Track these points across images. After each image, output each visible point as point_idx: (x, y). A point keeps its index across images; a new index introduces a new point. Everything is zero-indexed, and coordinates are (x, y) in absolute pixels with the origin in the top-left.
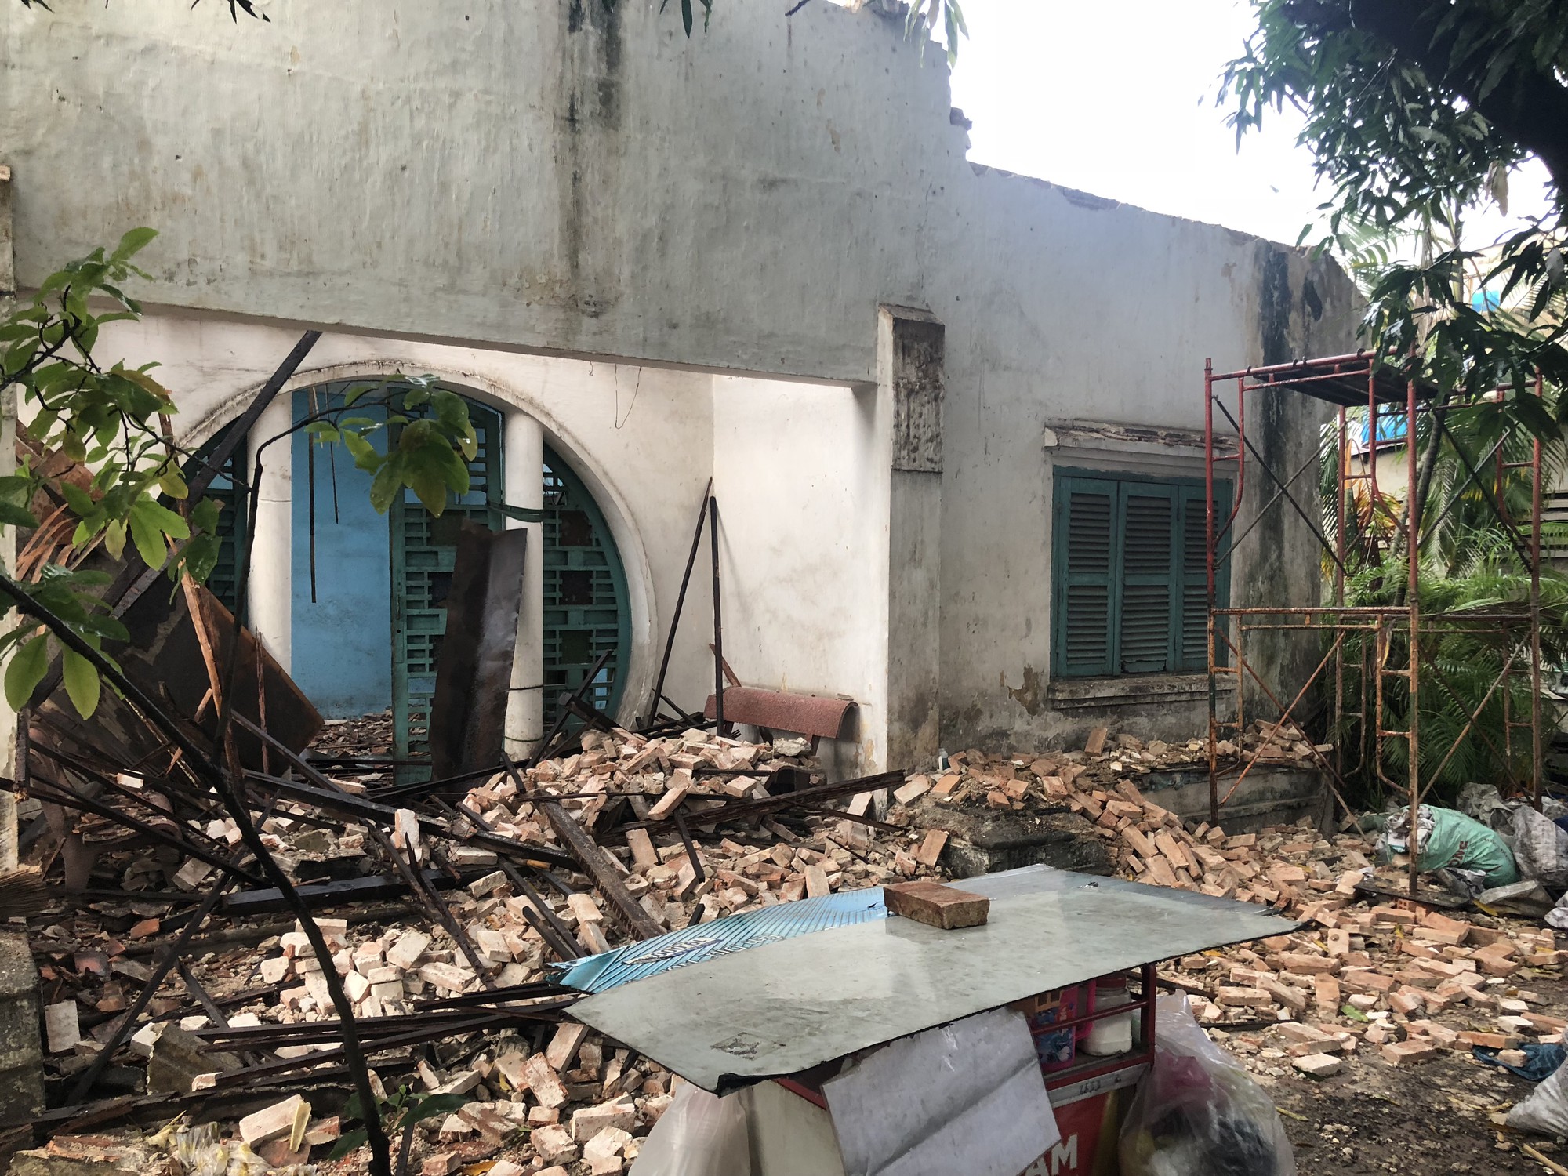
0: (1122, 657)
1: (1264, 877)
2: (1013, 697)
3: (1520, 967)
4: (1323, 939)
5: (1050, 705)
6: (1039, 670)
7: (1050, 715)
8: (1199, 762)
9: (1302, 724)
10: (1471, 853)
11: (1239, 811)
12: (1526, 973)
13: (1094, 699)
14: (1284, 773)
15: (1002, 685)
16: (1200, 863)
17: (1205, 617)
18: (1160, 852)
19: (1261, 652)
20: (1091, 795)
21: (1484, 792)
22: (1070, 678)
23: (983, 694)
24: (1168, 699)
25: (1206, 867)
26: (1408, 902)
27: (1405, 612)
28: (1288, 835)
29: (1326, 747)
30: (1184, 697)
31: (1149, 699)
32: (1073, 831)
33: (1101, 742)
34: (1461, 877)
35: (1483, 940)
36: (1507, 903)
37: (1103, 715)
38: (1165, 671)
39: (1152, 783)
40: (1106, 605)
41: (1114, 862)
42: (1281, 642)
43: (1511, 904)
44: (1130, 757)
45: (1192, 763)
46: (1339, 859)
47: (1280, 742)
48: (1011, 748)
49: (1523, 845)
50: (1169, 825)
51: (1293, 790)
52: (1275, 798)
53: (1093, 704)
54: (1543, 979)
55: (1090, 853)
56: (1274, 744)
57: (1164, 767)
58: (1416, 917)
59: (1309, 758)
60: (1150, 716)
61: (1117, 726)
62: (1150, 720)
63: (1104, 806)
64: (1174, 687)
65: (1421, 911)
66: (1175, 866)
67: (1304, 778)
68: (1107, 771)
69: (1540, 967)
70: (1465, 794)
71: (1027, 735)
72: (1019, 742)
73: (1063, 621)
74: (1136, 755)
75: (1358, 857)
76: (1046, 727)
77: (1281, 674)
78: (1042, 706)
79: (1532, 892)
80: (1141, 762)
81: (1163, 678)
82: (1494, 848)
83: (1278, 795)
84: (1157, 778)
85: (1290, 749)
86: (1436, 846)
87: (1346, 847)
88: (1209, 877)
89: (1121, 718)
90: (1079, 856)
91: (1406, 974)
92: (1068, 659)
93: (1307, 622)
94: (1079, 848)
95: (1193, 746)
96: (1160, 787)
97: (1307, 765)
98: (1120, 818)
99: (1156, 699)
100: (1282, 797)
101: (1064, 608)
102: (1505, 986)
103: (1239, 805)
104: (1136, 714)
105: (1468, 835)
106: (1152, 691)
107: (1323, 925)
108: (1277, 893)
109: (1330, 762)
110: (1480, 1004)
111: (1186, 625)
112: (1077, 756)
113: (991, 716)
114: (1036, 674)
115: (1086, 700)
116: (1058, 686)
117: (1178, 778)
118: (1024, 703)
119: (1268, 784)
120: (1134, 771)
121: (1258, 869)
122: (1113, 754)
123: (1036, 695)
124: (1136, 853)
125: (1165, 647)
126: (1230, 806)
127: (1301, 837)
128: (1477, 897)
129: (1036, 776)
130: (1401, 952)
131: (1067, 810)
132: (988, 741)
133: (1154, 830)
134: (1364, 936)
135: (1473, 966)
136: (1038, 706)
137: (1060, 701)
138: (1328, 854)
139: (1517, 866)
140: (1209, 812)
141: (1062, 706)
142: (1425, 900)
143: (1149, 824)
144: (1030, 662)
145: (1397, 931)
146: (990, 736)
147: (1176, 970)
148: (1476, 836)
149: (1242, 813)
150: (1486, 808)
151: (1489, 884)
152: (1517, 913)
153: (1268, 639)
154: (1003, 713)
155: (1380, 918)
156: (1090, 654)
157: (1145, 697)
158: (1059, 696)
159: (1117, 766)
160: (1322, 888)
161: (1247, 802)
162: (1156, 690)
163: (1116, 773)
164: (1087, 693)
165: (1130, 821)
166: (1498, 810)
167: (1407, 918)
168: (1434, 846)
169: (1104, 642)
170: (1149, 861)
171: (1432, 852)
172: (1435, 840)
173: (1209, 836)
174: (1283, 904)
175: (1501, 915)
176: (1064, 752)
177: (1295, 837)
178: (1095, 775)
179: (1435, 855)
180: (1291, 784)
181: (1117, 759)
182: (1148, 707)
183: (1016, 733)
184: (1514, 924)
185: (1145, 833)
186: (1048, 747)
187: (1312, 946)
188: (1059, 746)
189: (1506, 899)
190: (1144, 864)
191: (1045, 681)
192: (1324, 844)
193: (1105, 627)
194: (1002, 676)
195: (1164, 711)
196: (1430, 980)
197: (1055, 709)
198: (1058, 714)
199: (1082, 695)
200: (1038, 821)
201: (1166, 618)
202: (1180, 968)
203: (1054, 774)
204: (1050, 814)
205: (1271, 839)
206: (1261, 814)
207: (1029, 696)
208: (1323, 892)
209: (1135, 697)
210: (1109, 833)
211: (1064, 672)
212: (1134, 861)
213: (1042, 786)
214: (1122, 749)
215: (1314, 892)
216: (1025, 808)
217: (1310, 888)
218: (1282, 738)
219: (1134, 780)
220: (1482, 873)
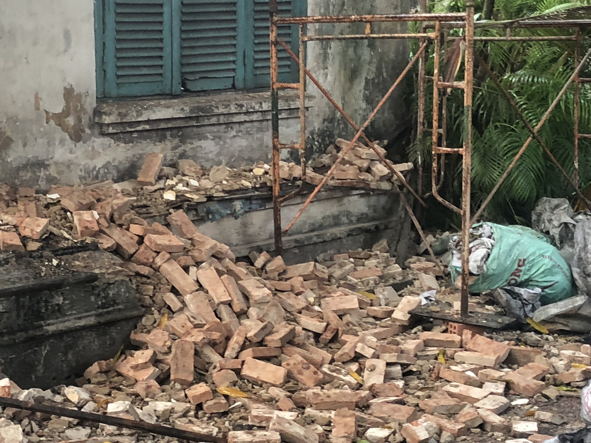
0: (183, 74)
1: (317, 308)
2: (52, 122)
3: (547, 385)
4: (360, 371)
5: (97, 131)
6: (82, 91)
7: (99, 142)
8: (261, 187)
9: (386, 142)
10: (529, 270)
11: (311, 238)
12: (552, 392)
13: (148, 122)
14: (362, 195)
15: (37, 109)
16: (246, 297)
17: (267, 28)
18: (201, 287)
19: (344, 65)
20: (128, 229)
21: (557, 206)
22: (121, 99)
23: (12, 119)
24: (236, 119)
25: (251, 301)
26: (456, 325)
27: (462, 19)
28: (359, 260)
29: (407, 166)
30: (255, 117)
31: (214, 120)
32: (97, 271)
33: (155, 170)
34: (516, 296)
35: (523, 360)
36: (557, 320)
37: (162, 139)
38: (234, 87)
39: (208, 212)
40: (161, 14)
41: (148, 301)
42: (366, 53)
43: (561, 321)
44: (188, 185)
45: (255, 188)
46: (411, 283)
47: (358, 162)
48: (50, 180)
49: (580, 259)
50: (217, 256)
51: (370, 212)
52: (351, 222)
53: (147, 127)
54: (568, 397)
55: (118, 294)
56: (352, 164)
57: (222, 194)
58: (461, 341)
59: (388, 178)
60: (217, 138)
61: (180, 150)
62: (217, 144)
63: (141, 240)
64: (241, 106)
65: (467, 334)
66: (217, 301)
67: (383, 200)
68: (159, 201)
69: (568, 384)
70: (539, 209)
71: (69, 165)
72: (60, 173)
73: (111, 34)
74: (194, 183)
75: (429, 280)
76: (94, 154)
77: (365, 89)
78: (88, 131)
79: (580, 307)
80: (197, 190)
81: (231, 95)
82: (551, 264)
83: (354, 219)
84: (214, 206)
85: (369, 170)
86: (494, 266)
87: (419, 270)
88: (253, 312)
89: (183, 140)
90: (105, 298)
91: (431, 402)
92: (119, 77)
93: (368, 31)
94: (104, 290)
95: (258, 171)
96: (217, 217)
97: (385, 186)
98: (158, 253)
99: (222, 119)
100: (359, 220)
101: (111, 18)
102: (527, 407)
103: (312, 231)
104: (201, 137)
105: (526, 252)
106: (216, 111)
107: (363, 356)
108: (325, 324)
109: (410, 183)
110: (494, 428)
111: (256, 36)
112: (127, 185)
113: (25, 146)
114: (79, 95)
115: (139, 123)
116: (105, 108)
117: (238, 205)
118: (65, 129)
119: (342, 208)
120: (188, 200)
121: (312, 300)
122: (169, 182)
123: (79, 120)
124: (174, 291)
125: (234, 62)
126: (300, 233)
127: (373, 262)
128: (530, 315)
129: (66, 211)
130: (438, 378)
131: (95, 247)
132: (21, 173)
133: (198, 264)
134: (402, 365)
135: (501, 388)
136: (83, 131)
137: (108, 125)
138: (399, 278)
139: (573, 281)
140: (273, 241)
141: (111, 130)
142: (474, 322)
143: (193, 257)
144: (71, 80)
145: (441, 357)
146: (25, 167)
147: (196, 416)
148: (534, 253)
149: (315, 239)
150: (556, 223)
151: (545, 300)
152: (567, 329)
153: (351, 51)
154: (40, 141)
155: (427, 344)
156: (145, 71)
157: (209, 117)
158: (107, 120)
159: (170, 196)
160: (379, 315)
161: (321, 227)
162: (221, 110)
163: (169, 203)
164: (138, 116)
165: (168, 256)
166: (566, 224)
167: (453, 342)
168: (492, 265)
169: (161, 57)
170: (187, 298)
171: (491, 272)
172: (494, 259)
173: (269, 267)
174: (329, 335)
175: (551, 333)
176: (116, 182)
177: (367, 262)
178: (145, 206)
179: (493, 275)
180: (369, 206)
181: (172, 188)
182: (215, 129)
183: (56, 163)
184: (562, 340)
185: (186, 269)
186: (97, 177)
187: (348, 378)
188: (110, 176)
189: (558, 316)
190: (183, 302)
191: (91, 103)
192: (396, 269)
193: (161, 40)
194: (37, 98)
195: (233, 133)
196: (453, 407)
197: (103, 134)
198: (107, 140)
199: (132, 117)
200: (55, 262)
201: (234, 29)
202: (200, 413)
203: (90, 207)
204: (72, 253)
205: (341, 266)
206: (336, 239)
207: (71, 121)
208: (380, 319)
209: (197, 118)
210: (145, 270)
211: (114, 92)
212: (171, 300)
213: (72, 222)
214: (179, 177)
215: (371, 320)
216: (42, 248)
217: (368, 316)
218: (360, 158)
219: (188, 211)
220: (538, 290)
